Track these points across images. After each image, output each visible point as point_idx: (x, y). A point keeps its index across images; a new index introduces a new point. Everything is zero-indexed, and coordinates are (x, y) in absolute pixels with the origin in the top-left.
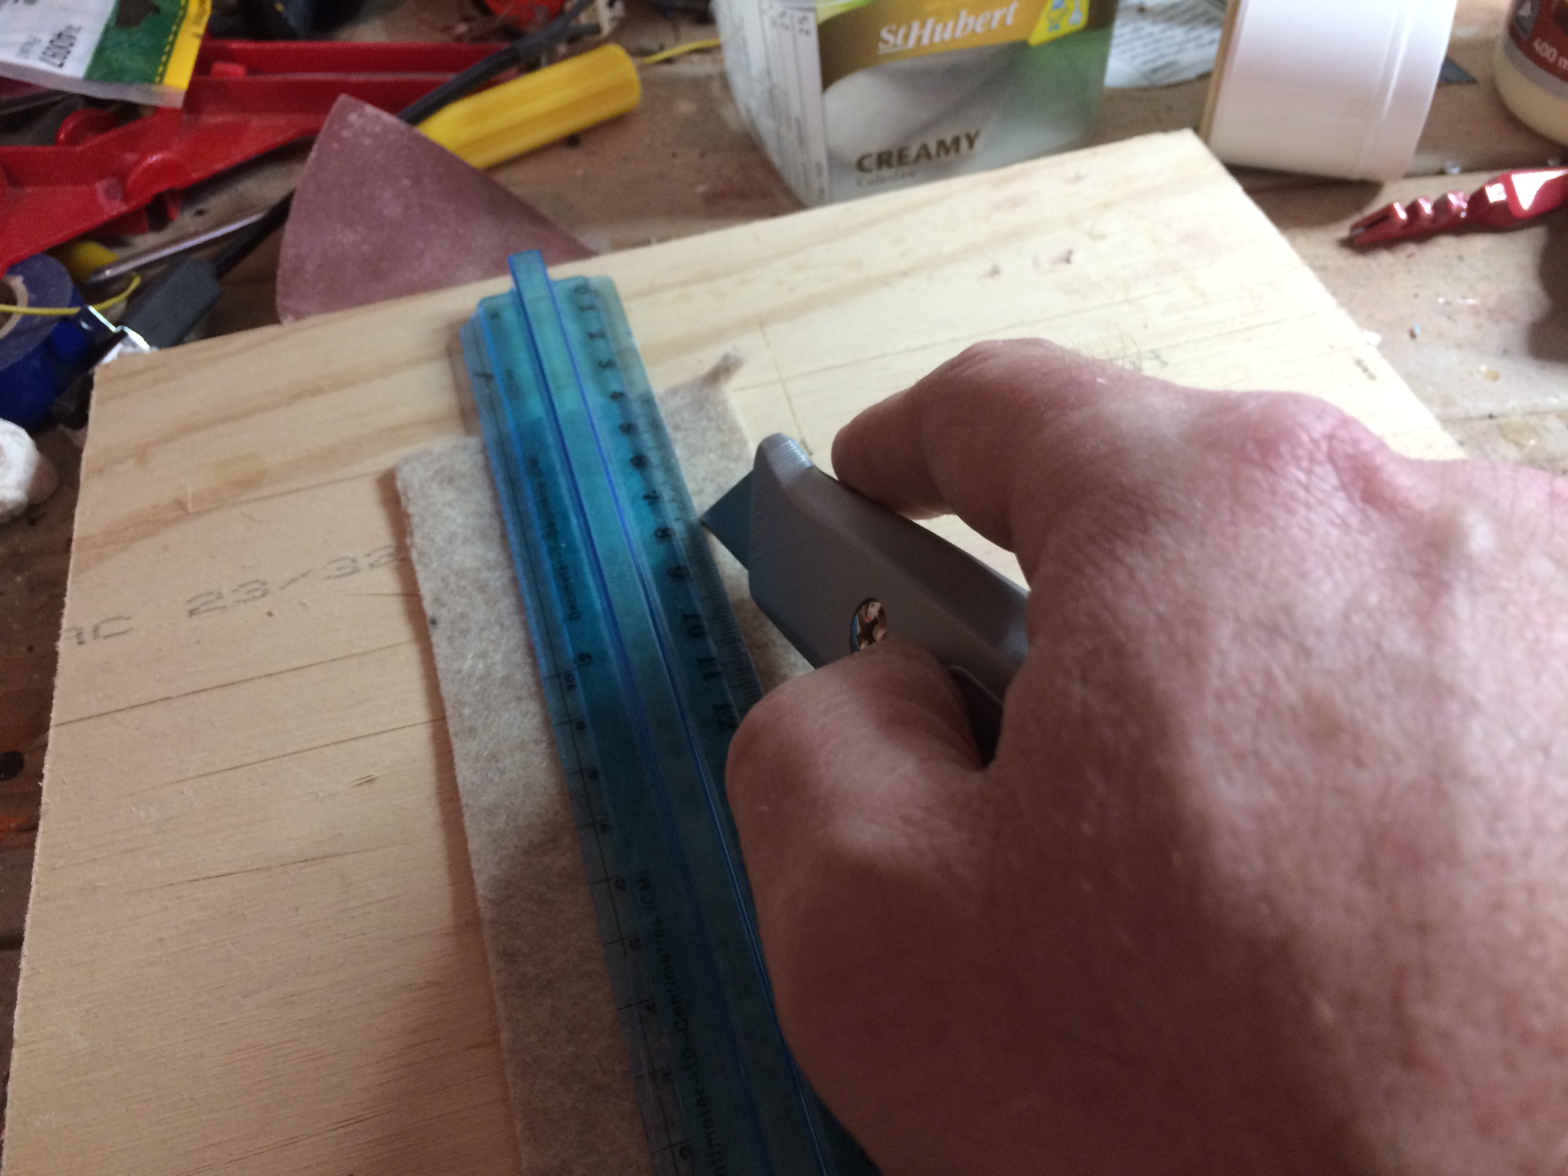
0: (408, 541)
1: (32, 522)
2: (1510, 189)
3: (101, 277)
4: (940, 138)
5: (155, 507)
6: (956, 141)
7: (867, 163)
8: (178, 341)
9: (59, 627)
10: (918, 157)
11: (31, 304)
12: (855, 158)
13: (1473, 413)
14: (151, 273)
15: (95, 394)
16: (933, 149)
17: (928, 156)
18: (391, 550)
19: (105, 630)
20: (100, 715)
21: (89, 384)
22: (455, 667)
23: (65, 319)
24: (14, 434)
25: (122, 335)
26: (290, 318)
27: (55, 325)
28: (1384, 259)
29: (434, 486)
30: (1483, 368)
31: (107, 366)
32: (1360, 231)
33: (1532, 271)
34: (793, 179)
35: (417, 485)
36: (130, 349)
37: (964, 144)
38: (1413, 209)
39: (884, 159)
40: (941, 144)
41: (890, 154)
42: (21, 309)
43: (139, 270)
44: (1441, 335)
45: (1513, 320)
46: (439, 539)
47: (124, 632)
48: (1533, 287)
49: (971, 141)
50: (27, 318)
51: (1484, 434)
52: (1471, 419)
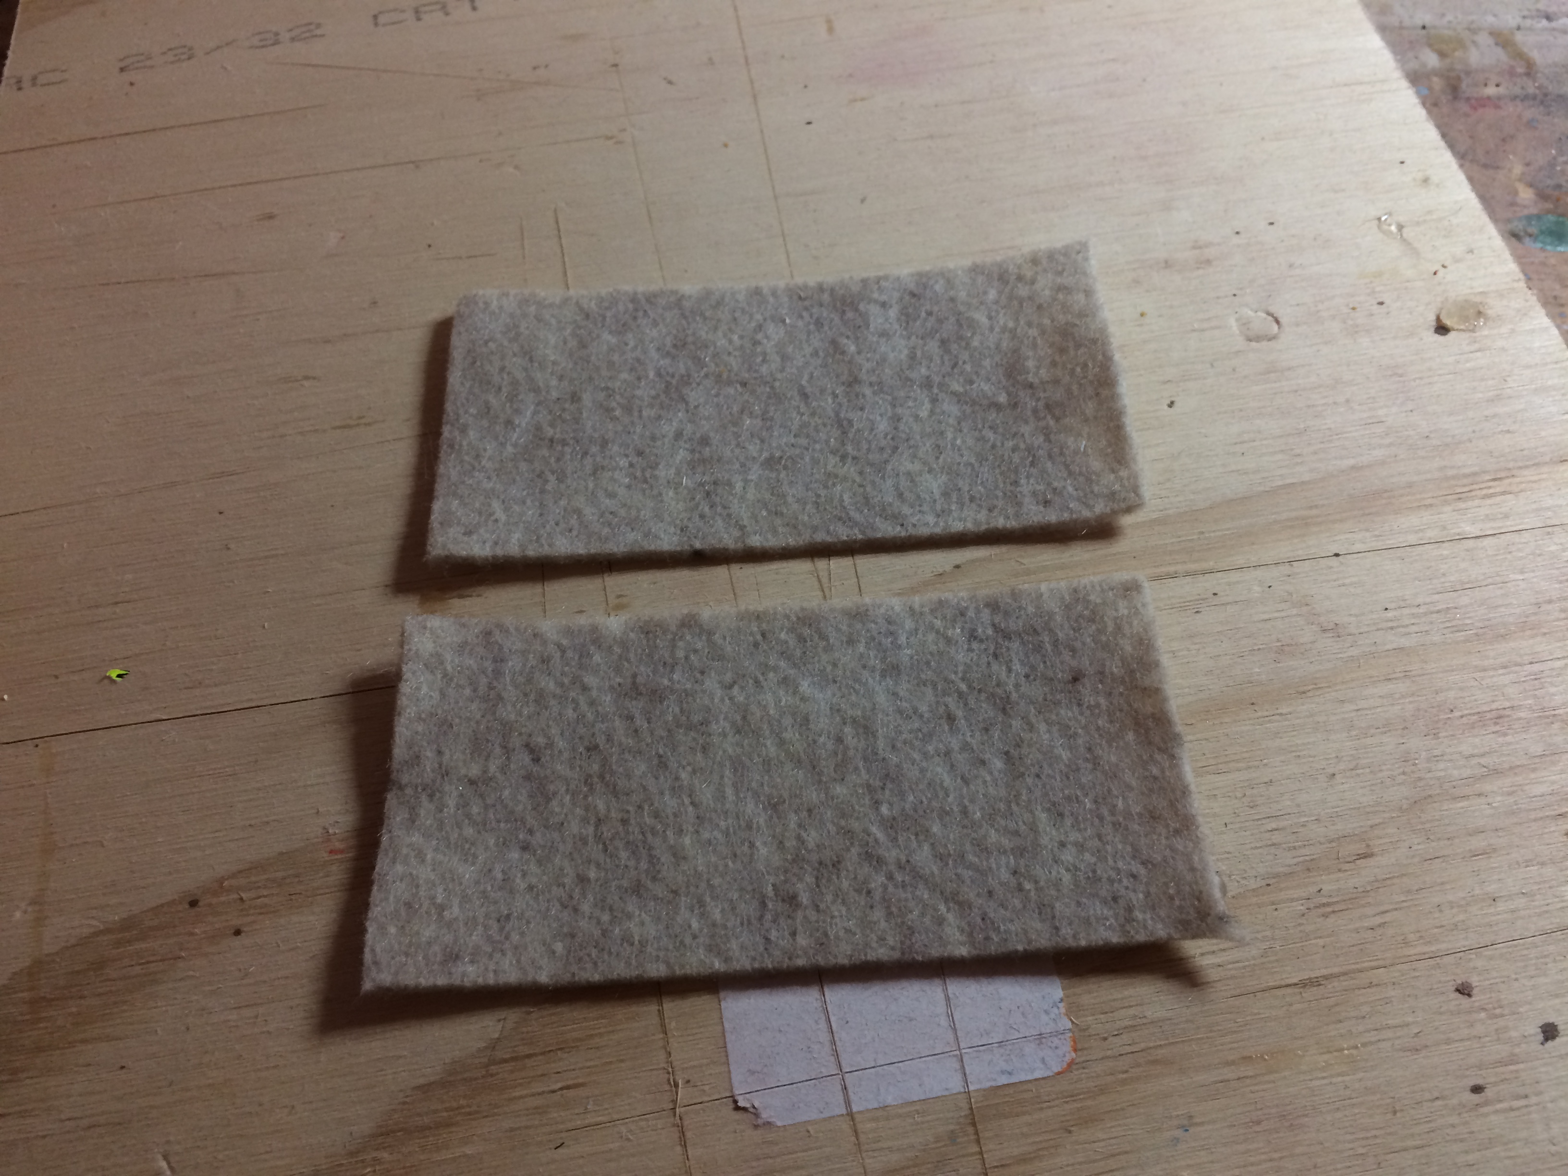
13: (1407, 23)
19: (43, 79)
20: (32, 149)
47: (60, 82)
51: (1411, 42)
52: (1401, 28)
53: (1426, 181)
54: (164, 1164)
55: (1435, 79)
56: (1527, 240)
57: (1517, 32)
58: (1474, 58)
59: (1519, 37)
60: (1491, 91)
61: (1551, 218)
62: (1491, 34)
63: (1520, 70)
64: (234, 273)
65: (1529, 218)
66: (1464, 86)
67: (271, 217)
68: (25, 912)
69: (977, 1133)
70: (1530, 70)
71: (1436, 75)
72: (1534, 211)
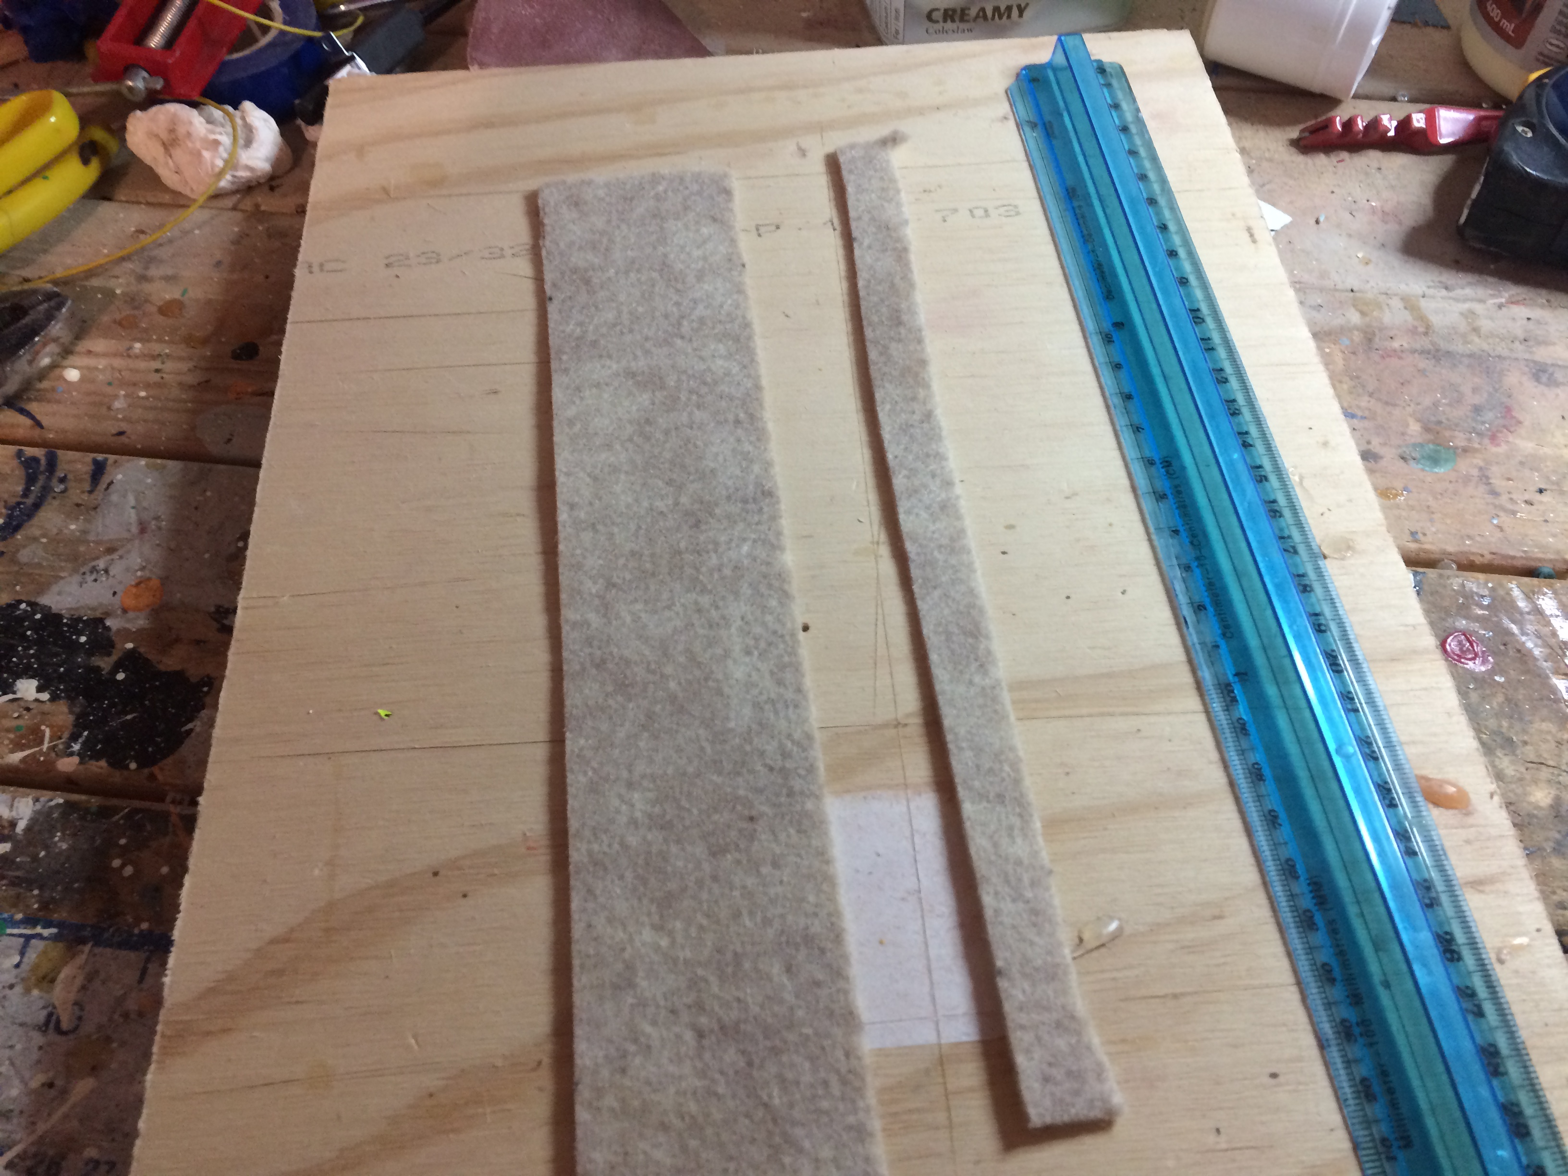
0: (541, 243)
1: (272, 189)
2: (1431, 119)
3: (336, 11)
4: (996, 4)
5: (368, 189)
6: (1009, 9)
7: (935, 15)
8: (389, 71)
9: (296, 259)
10: (977, 16)
11: (285, 23)
12: (928, 9)
13: (1340, 286)
14: (372, 14)
15: (330, 101)
16: (989, 13)
17: (985, 17)
18: (528, 247)
19: (328, 266)
20: (322, 321)
21: (325, 91)
22: (561, 328)
23: (310, 39)
24: (265, 120)
25: (352, 58)
26: (476, 67)
27: (302, 43)
28: (1321, 160)
29: (564, 207)
30: (1360, 255)
31: (340, 80)
32: (1307, 134)
33: (1431, 189)
34: (878, 20)
35: (552, 204)
36: (356, 71)
37: (1015, 12)
38: (1349, 124)
39: (949, 15)
40: (996, 9)
41: (954, 11)
42: (277, 25)
43: (364, 9)
44: (1339, 226)
45: (1400, 223)
46: (562, 245)
47: (341, 271)
48: (1427, 201)
49: (1021, 11)
50: (282, 33)
51: (1341, 302)
52: (1336, 290)
53: (1325, 444)
54: (413, 1041)
55: (1356, 333)
56: (1412, 462)
57: (1422, 300)
58: (1387, 318)
59: (1423, 303)
60: (1396, 345)
61: (1431, 446)
62: (1402, 299)
63: (1421, 329)
64: (469, 432)
65: (1415, 445)
66: (1377, 340)
67: (496, 392)
68: (321, 870)
69: (943, 1070)
70: (1428, 330)
71: (1358, 330)
72: (1419, 440)
